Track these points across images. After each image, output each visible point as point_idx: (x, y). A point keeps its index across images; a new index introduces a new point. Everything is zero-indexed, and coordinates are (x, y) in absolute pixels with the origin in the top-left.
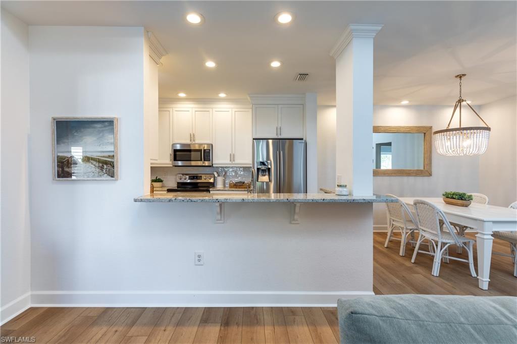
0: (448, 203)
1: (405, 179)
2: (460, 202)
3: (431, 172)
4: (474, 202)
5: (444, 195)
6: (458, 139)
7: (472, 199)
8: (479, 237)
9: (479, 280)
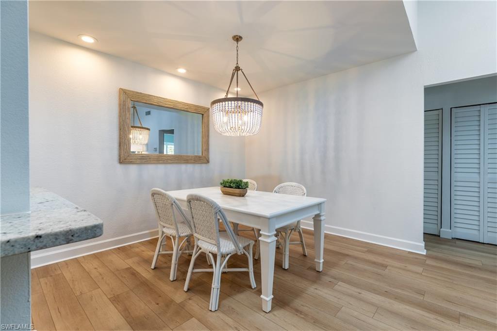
0: (225, 193)
1: (183, 167)
2: (237, 191)
3: (209, 158)
4: (250, 189)
5: (221, 184)
6: (236, 118)
7: (248, 187)
8: (262, 241)
9: (263, 300)
